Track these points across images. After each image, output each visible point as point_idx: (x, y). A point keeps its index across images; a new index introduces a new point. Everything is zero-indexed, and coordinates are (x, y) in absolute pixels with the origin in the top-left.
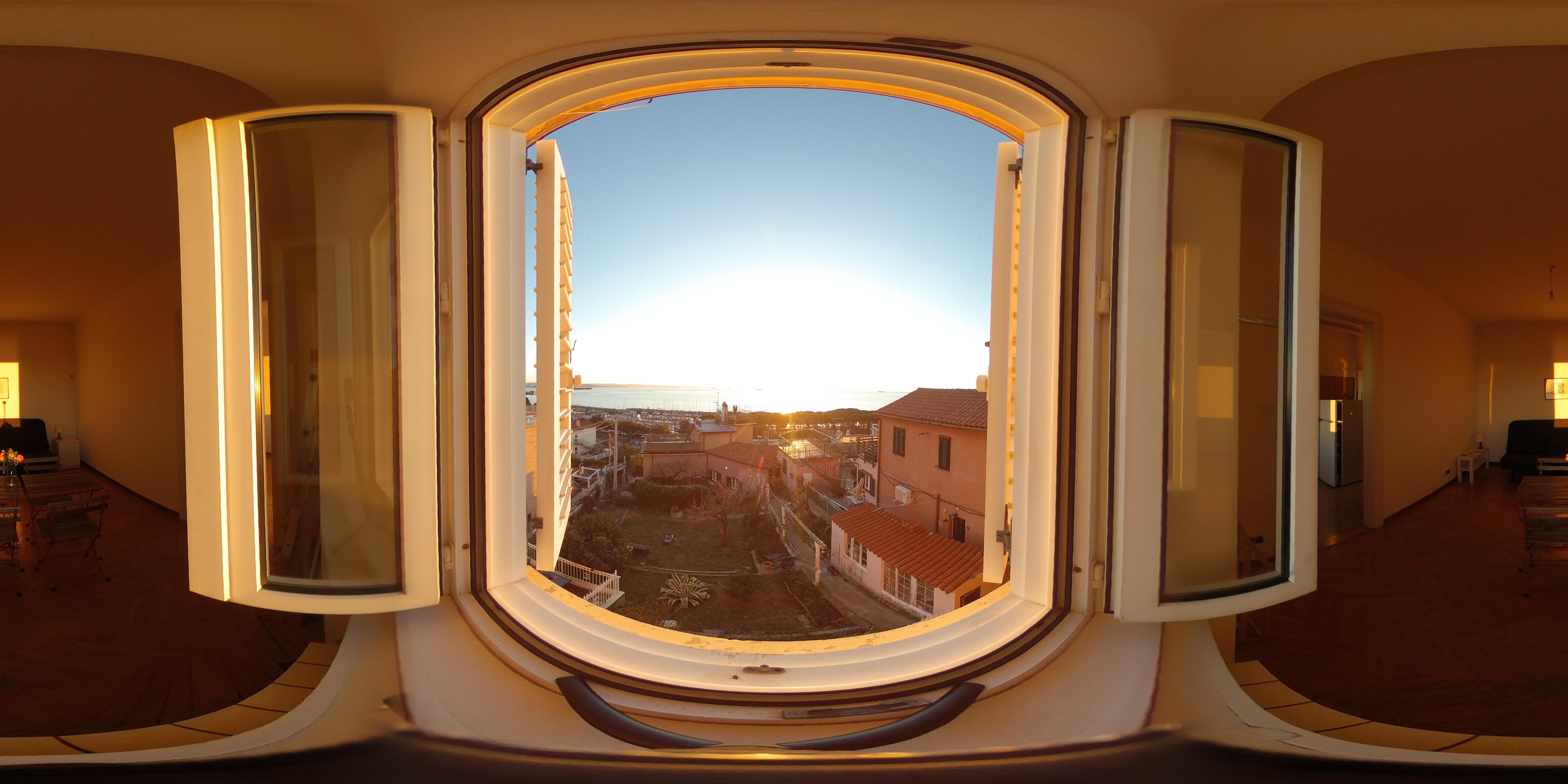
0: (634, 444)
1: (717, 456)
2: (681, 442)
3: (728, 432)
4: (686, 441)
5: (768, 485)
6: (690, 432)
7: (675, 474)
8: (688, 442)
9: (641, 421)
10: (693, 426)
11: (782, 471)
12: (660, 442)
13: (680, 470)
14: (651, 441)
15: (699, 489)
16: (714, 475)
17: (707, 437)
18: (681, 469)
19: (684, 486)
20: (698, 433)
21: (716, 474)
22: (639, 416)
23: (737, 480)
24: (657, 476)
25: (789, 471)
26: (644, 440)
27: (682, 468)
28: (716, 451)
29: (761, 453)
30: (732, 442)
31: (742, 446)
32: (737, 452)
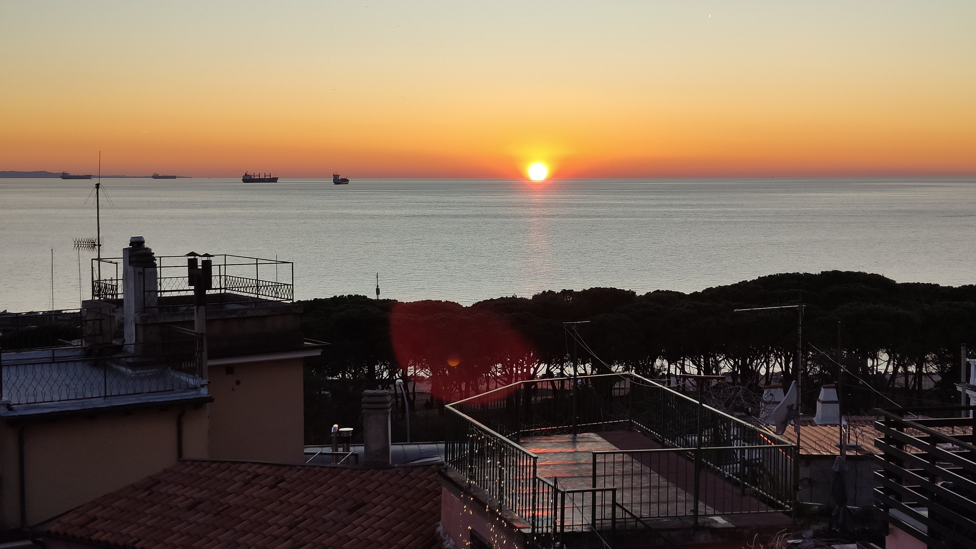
17: (40, 445)
28: (95, 519)
29: (351, 511)
30: (188, 463)
31: (247, 478)
32: (216, 515)
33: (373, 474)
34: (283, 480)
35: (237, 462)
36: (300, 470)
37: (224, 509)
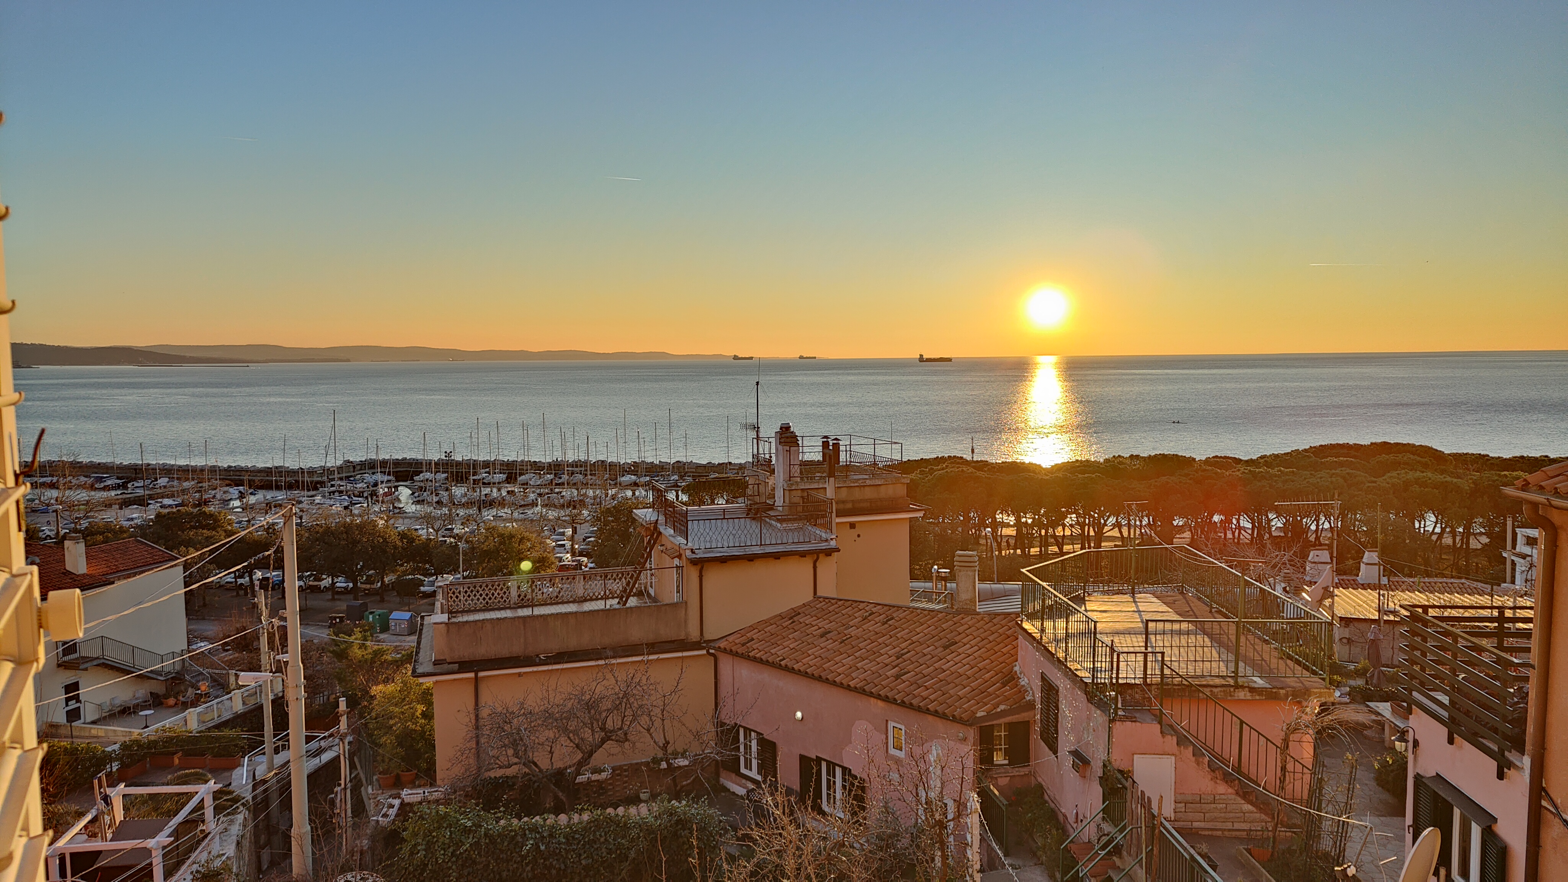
0: (385, 628)
1: (760, 661)
2: (599, 605)
3: (803, 554)
4: (623, 597)
5: (974, 801)
6: (640, 560)
7: (579, 756)
8: (632, 602)
9: (416, 518)
10: (654, 532)
11: (1035, 736)
12: (508, 614)
13: (600, 735)
14: (469, 611)
15: (682, 823)
16: (748, 748)
17: (715, 578)
18: (603, 729)
19: (621, 810)
20: (676, 562)
21: (754, 744)
22: (404, 493)
23: (844, 769)
24: (499, 773)
25: (1067, 742)
26: (432, 611)
27: (609, 724)
28: (753, 639)
29: (945, 647)
30: (821, 599)
31: (865, 615)
32: (841, 643)
33: (963, 618)
34: (892, 618)
35: (856, 601)
36: (905, 611)
37: (847, 639)
